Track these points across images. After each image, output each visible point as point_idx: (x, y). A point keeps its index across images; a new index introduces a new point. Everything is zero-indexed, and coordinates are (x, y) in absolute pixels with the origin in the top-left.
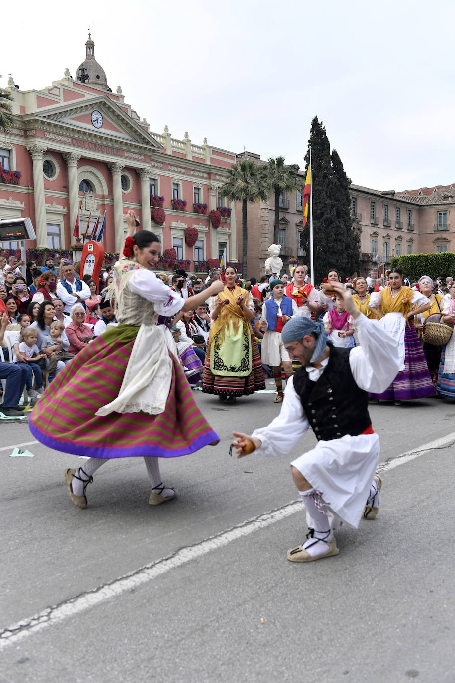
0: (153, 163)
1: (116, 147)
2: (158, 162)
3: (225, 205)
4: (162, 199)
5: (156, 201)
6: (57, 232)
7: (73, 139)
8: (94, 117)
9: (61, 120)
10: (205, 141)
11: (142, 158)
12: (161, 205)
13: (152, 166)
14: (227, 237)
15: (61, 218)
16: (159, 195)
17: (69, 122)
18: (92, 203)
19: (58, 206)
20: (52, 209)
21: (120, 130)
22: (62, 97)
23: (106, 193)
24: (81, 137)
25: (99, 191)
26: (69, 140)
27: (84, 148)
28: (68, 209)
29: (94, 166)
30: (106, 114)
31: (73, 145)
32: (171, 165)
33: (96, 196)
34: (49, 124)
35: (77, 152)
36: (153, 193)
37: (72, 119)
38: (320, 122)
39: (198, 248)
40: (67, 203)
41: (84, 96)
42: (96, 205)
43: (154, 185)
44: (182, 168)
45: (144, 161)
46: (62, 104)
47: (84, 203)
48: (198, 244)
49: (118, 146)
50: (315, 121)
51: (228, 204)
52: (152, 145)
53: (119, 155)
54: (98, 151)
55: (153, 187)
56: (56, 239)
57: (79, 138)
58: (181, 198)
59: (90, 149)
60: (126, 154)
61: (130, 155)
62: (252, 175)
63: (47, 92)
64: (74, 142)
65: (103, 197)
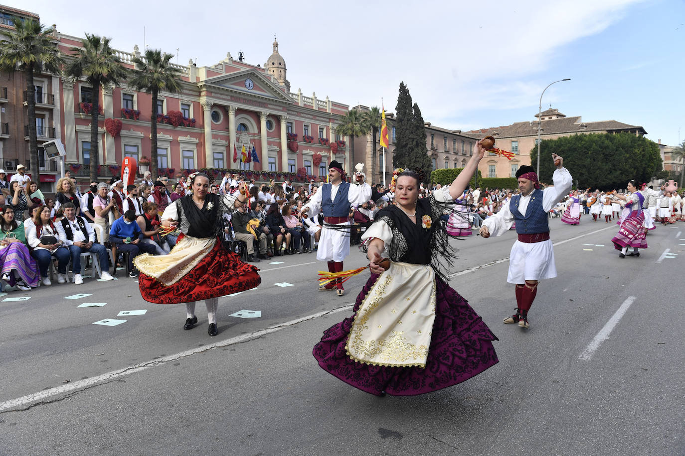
0: (290, 112)
1: (263, 102)
2: (293, 111)
3: (341, 139)
4: (296, 135)
5: (291, 137)
6: (222, 157)
7: (232, 97)
8: (247, 83)
9: (224, 85)
10: (328, 98)
11: (281, 108)
12: (295, 140)
13: (288, 114)
14: (343, 160)
15: (224, 148)
16: (294, 133)
17: (230, 86)
18: (246, 139)
19: (222, 141)
20: (217, 142)
21: (265, 90)
22: (224, 71)
23: (256, 132)
24: (238, 96)
25: (251, 130)
26: (229, 98)
27: (240, 103)
28: (229, 143)
29: (248, 115)
30: (256, 81)
31: (231, 100)
32: (303, 113)
33: (249, 134)
34: (214, 87)
35: (234, 105)
36: (290, 132)
37: (232, 84)
38: (405, 85)
39: (323, 167)
40: (228, 138)
41: (240, 69)
42: (249, 140)
43: (291, 127)
44: (311, 115)
45: (282, 111)
46: (224, 74)
47: (241, 138)
48: (322, 164)
49: (264, 101)
50: (402, 84)
51: (343, 139)
52: (288, 100)
53: (265, 107)
54: (250, 105)
55: (290, 128)
56: (221, 162)
57: (236, 97)
58: (310, 135)
59: (244, 103)
60: (269, 106)
61: (272, 106)
62: (356, 118)
63: (214, 67)
64: (233, 99)
65: (254, 134)
